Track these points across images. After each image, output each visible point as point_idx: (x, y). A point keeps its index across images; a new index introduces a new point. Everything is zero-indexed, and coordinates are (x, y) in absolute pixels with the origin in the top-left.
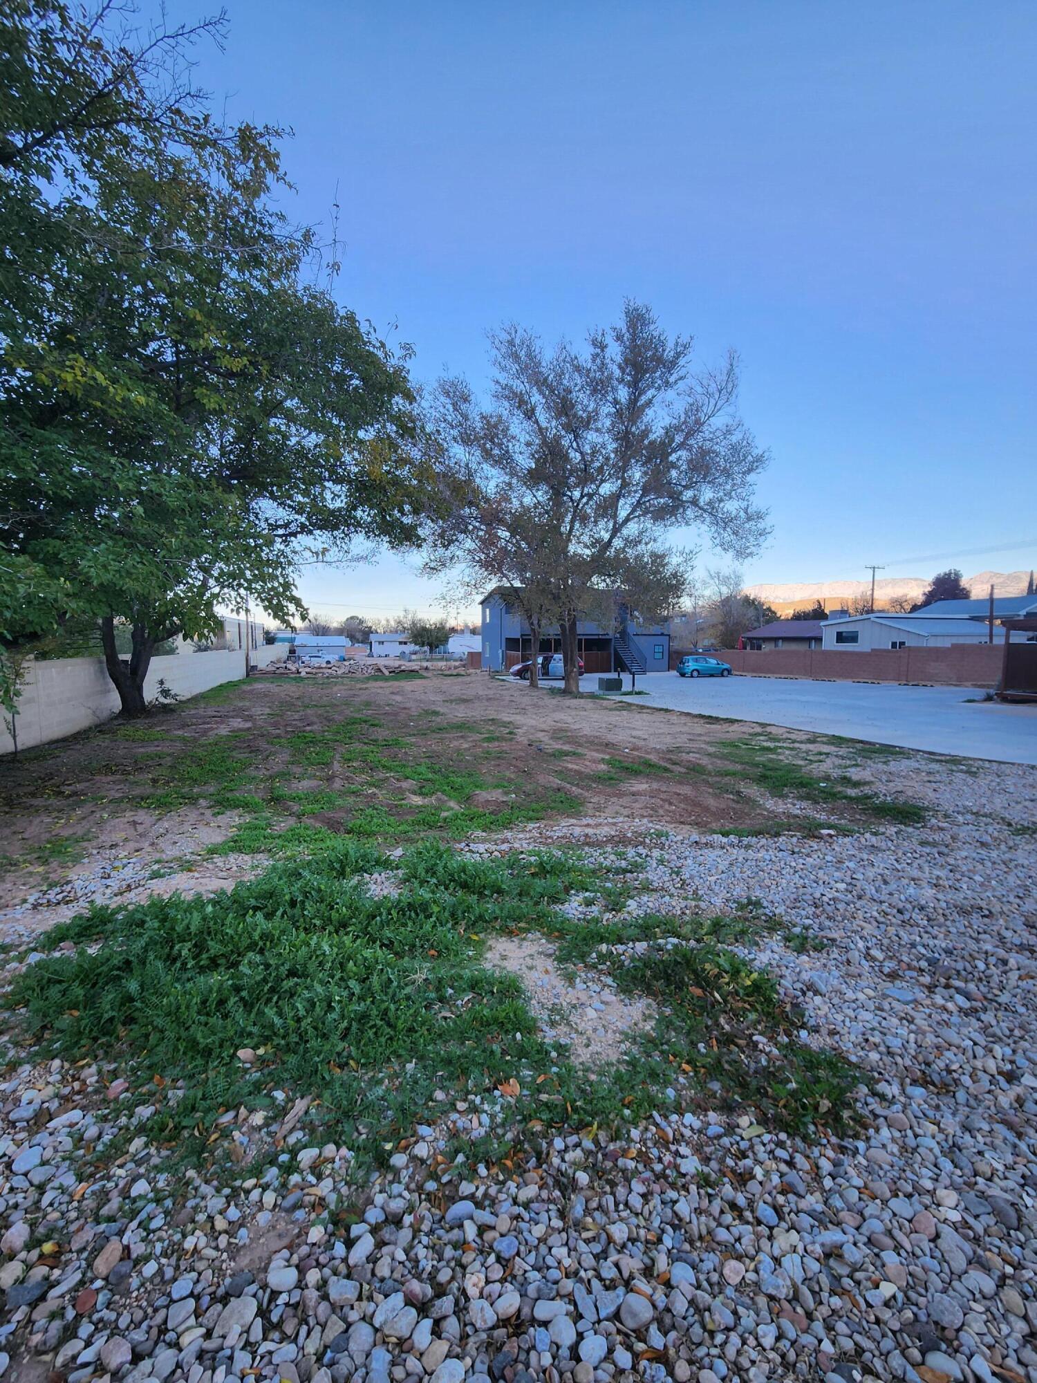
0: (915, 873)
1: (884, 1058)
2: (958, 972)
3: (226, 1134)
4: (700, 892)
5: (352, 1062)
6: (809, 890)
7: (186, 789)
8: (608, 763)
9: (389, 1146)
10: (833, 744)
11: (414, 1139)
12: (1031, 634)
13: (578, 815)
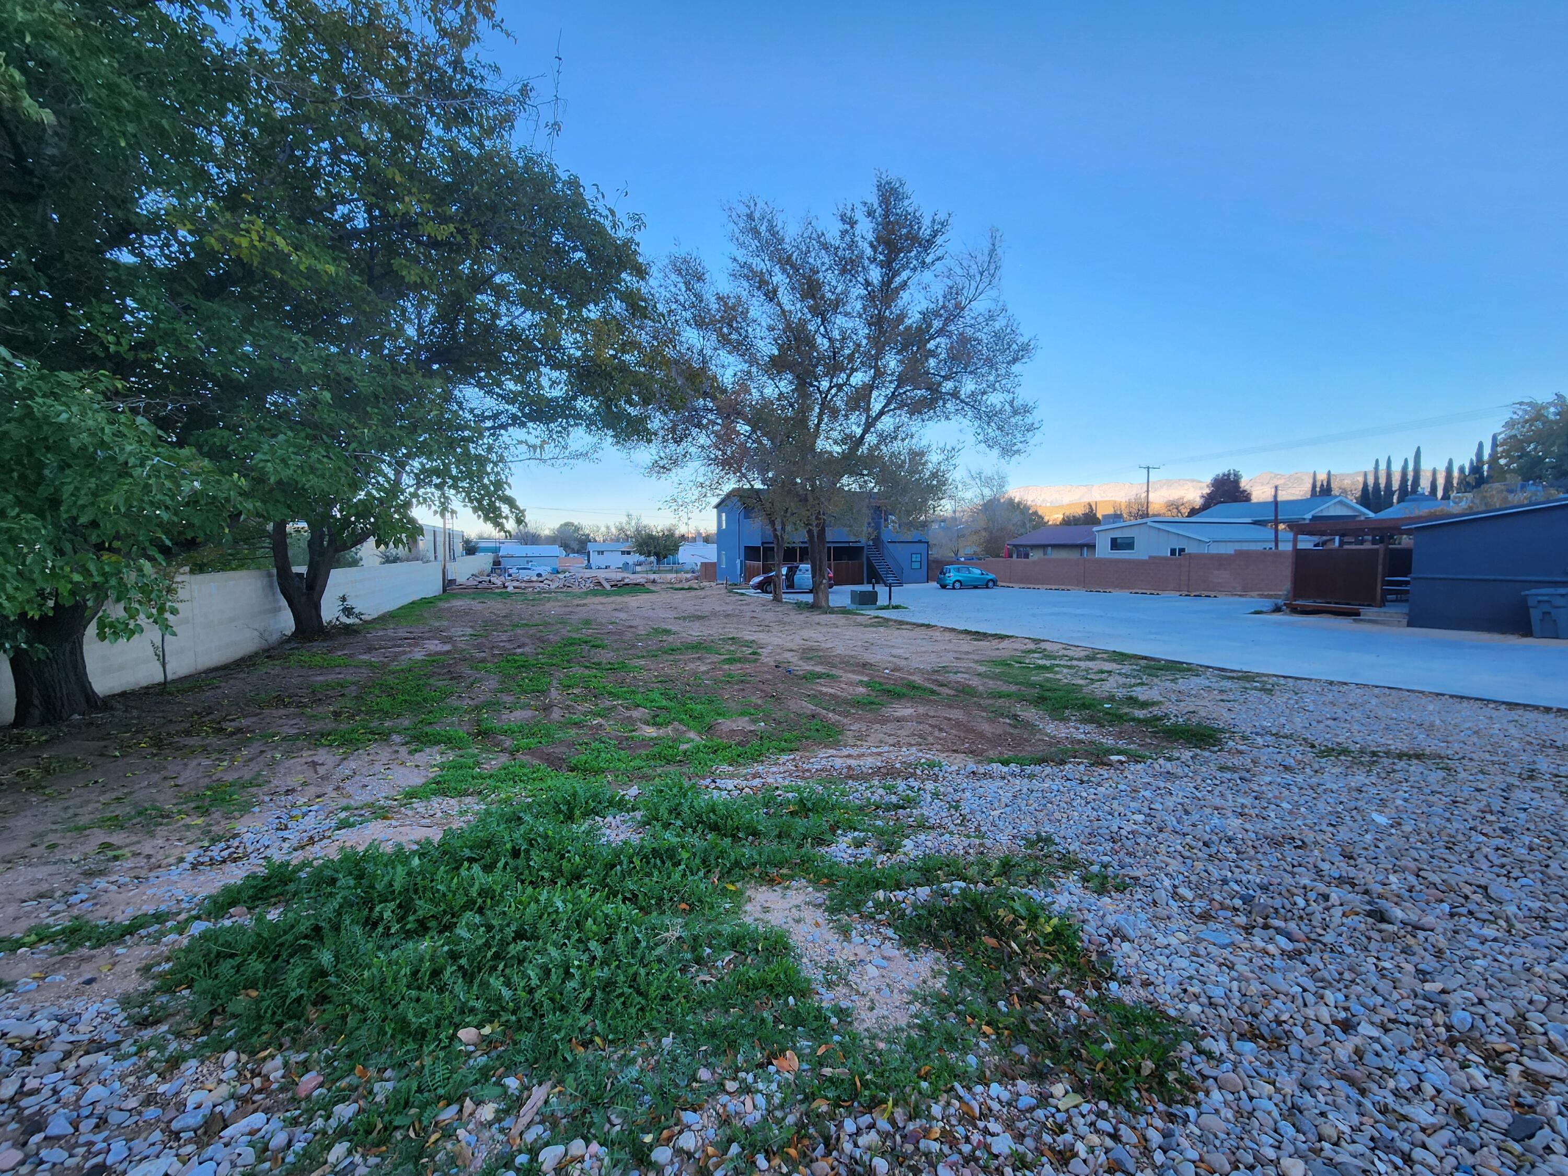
0: (1218, 801)
1: (1206, 1010)
2: (1276, 911)
3: (448, 1133)
4: (983, 829)
5: (597, 1039)
6: (1104, 823)
7: (375, 724)
8: (867, 685)
9: (648, 1139)
10: (1114, 661)
11: (678, 1128)
12: (1316, 539)
13: (836, 745)
